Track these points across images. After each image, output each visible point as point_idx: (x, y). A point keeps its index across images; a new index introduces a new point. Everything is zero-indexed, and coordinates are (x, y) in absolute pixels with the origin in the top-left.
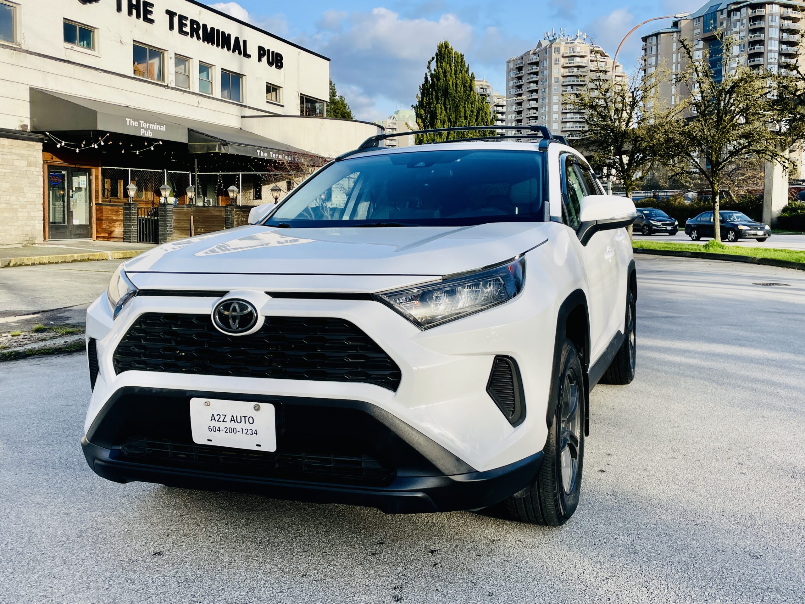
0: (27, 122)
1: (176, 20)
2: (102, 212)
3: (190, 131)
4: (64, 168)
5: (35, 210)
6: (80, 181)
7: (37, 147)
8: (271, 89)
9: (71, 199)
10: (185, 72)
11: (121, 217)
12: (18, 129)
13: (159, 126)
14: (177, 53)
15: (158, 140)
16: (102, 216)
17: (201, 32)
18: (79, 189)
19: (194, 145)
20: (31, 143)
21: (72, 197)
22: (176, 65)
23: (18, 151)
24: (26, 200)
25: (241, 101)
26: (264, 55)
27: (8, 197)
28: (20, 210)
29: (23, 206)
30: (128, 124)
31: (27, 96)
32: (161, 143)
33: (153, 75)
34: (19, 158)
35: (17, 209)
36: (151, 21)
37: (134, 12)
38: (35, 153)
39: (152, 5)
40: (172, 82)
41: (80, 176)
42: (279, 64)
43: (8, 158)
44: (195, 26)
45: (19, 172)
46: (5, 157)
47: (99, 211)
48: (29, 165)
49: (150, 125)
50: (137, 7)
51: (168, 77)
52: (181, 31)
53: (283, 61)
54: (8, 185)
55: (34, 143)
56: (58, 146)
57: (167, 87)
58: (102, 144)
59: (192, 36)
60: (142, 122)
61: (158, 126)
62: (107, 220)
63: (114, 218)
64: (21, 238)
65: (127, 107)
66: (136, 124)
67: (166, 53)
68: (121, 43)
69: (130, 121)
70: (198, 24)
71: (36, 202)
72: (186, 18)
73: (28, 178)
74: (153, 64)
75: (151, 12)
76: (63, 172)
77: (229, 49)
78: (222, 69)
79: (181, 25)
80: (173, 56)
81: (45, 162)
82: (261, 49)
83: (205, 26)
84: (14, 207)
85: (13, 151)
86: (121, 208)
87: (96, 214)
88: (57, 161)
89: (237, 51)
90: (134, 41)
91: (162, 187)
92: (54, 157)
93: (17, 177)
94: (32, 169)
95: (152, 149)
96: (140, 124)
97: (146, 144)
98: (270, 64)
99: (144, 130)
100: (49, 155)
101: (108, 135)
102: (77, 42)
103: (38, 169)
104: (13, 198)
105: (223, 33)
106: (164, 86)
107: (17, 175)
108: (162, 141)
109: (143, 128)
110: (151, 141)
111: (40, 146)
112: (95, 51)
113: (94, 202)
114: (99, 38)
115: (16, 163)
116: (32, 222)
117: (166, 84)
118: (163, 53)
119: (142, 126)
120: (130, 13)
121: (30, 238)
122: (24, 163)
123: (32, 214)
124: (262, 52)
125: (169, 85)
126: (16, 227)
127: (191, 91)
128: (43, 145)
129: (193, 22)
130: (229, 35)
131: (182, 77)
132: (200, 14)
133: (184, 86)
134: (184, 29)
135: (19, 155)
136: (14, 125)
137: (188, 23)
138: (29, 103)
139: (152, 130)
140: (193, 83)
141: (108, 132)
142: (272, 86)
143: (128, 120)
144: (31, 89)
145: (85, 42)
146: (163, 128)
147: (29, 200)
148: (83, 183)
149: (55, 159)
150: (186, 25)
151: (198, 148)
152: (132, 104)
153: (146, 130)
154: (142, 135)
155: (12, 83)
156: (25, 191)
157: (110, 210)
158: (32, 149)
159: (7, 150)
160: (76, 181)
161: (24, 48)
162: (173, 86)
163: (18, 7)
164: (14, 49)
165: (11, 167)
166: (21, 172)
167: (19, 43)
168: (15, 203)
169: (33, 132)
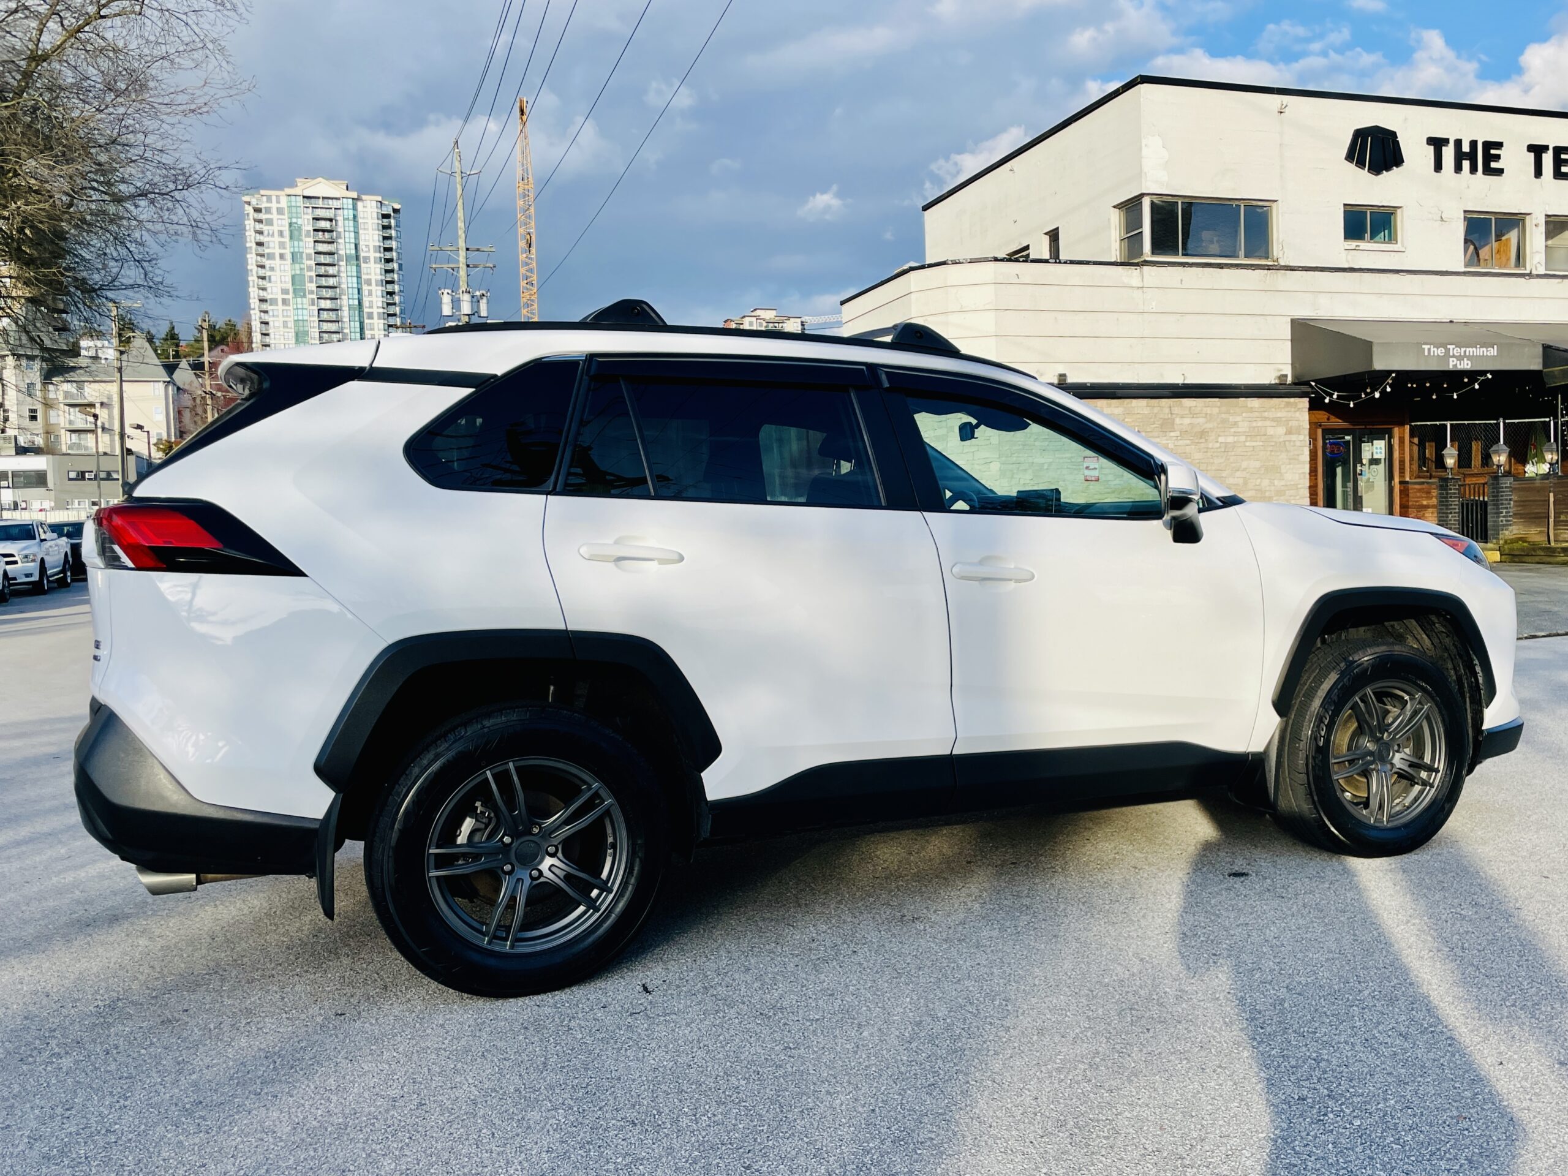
0: (1288, 371)
1: (1548, 159)
2: (1408, 495)
3: (1547, 348)
4: (1347, 432)
5: (1298, 497)
6: (1376, 449)
7: (1300, 406)
9: (1359, 477)
11: (1434, 501)
12: (1273, 382)
13: (1485, 349)
14: (1550, 213)
15: (1484, 373)
16: (1408, 501)
18: (1374, 462)
19: (1553, 372)
20: (1292, 400)
21: (1361, 474)
22: (1549, 235)
23: (1271, 415)
24: (1283, 483)
27: (1259, 481)
30: (1426, 354)
31: (1287, 332)
32: (1490, 376)
33: (1508, 259)
34: (1275, 424)
36: (1499, 172)
37: (1466, 164)
38: (1297, 414)
39: (1499, 145)
40: (1538, 265)
41: (1375, 442)
43: (1258, 425)
45: (1273, 444)
46: (1254, 424)
47: (1404, 493)
48: (1289, 432)
49: (1468, 350)
50: (1472, 156)
51: (1532, 258)
52: (1559, 175)
55: (1296, 400)
56: (1327, 401)
57: (1530, 275)
58: (1389, 389)
60: (1451, 347)
61: (1482, 349)
62: (1414, 507)
63: (1425, 503)
65: (1451, 322)
66: (1441, 351)
67: (1528, 217)
68: (1442, 219)
69: (1429, 350)
71: (1299, 486)
73: (1287, 451)
74: (1508, 240)
75: (1497, 158)
76: (1348, 438)
79: (1559, 163)
80: (1542, 221)
81: (1314, 425)
84: (1267, 494)
85: (1266, 414)
86: (1434, 486)
87: (1400, 498)
88: (1337, 423)
90: (1465, 212)
91: (1494, 448)
92: (1332, 417)
93: (1271, 451)
94: (1294, 437)
95: (1477, 387)
96: (1447, 350)
97: (1466, 380)
99: (1455, 359)
100: (1322, 416)
101: (1394, 375)
102: (1368, 236)
103: (1302, 437)
104: (1266, 482)
106: (1522, 275)
107: (1271, 449)
108: (1491, 372)
109: (1454, 356)
110: (1473, 375)
111: (1305, 403)
112: (1397, 243)
113: (1397, 480)
114: (1403, 223)
115: (1270, 431)
117: (1528, 272)
118: (1523, 220)
119: (1451, 354)
120: (1458, 168)
122: (1281, 430)
125: (1534, 272)
128: (1310, 402)
131: (1561, 253)
134: (1564, 169)
135: (1273, 420)
136: (1268, 378)
138: (1290, 343)
139: (1469, 358)
141: (1393, 371)
143: (1426, 347)
144: (1293, 321)
145: (1386, 232)
146: (1493, 352)
147: (1288, 482)
148: (1379, 451)
149: (1333, 419)
151: (1560, 376)
152: (1460, 316)
154: (1451, 367)
155: (1266, 317)
156: (1283, 471)
157: (1420, 490)
158: (1293, 410)
159: (1256, 413)
160: (1367, 448)
161: (1282, 264)
162: (1542, 271)
163: (1274, 205)
164: (1269, 268)
165: (1263, 438)
166: (1276, 443)
167: (1275, 258)
168: (1268, 488)
169: (1294, 384)
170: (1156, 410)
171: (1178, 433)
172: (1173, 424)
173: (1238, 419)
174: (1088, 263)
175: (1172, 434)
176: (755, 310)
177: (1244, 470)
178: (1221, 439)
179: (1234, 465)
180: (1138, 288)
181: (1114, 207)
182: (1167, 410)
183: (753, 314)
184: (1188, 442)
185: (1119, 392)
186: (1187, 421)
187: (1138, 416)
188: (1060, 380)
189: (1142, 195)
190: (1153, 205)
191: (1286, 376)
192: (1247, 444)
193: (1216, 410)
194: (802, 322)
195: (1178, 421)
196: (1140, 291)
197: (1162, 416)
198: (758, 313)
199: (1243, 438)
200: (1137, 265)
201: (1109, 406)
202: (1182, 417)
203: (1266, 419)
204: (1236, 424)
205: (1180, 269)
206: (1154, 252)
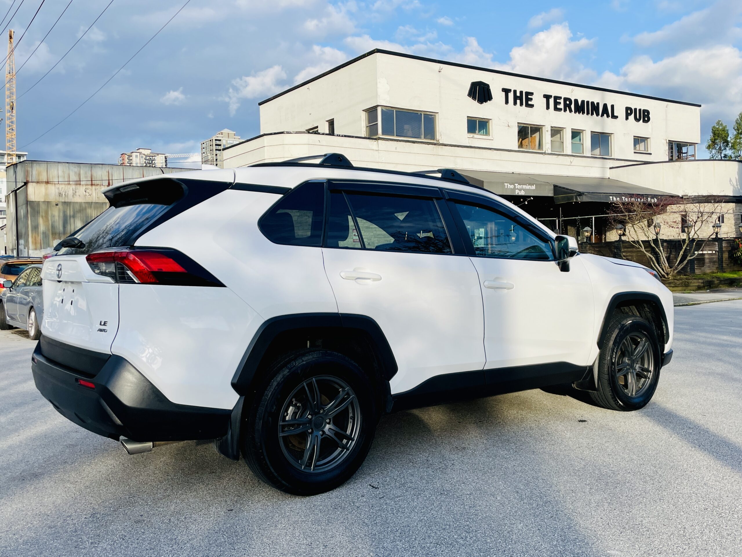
1: (552, 101)
3: (555, 187)
8: (638, 140)
10: (561, 140)
14: (553, 126)
15: (530, 197)
17: (573, 106)
19: (558, 197)
22: (552, 136)
25: (610, 155)
26: (631, 114)
30: (506, 187)
32: (532, 199)
33: (535, 146)
36: (532, 106)
37: (518, 101)
39: (532, 94)
40: (548, 149)
41: (480, 228)
42: (646, 119)
44: (568, 102)
49: (523, 186)
50: (521, 98)
51: (545, 146)
52: (556, 109)
53: (650, 116)
57: (545, 153)
59: (565, 110)
60: (516, 185)
61: (529, 186)
65: (513, 173)
66: (512, 187)
67: (544, 127)
68: (509, 126)
69: (507, 185)
70: (570, 100)
72: (560, 98)
74: (535, 137)
75: (531, 99)
77: (598, 115)
78: (591, 132)
79: (556, 103)
80: (549, 129)
82: (627, 109)
83: (576, 101)
89: (605, 115)
90: (518, 123)
95: (526, 203)
96: (515, 186)
97: (522, 200)
98: (637, 120)
102: (477, 131)
105: (593, 103)
106: (542, 153)
108: (533, 197)
109: (517, 189)
110: (525, 197)
112: (489, 136)
114: (493, 126)
117: (544, 152)
118: (542, 128)
120: (515, 103)
124: (629, 111)
127: (565, 153)
129: (566, 99)
130: (598, 104)
131: (557, 144)
132: (572, 92)
133: (558, 150)
134: (558, 106)
137: (562, 101)
139: (524, 190)
140: (566, 147)
142: (639, 138)
143: (506, 184)
145: (484, 130)
146: (533, 187)
148: (482, 233)
150: (560, 103)
151: (561, 199)
152: (517, 170)
153: (520, 190)
154: (516, 194)
160: (477, 232)
161: (441, 142)
162: (550, 152)
163: (437, 115)
164: (435, 144)
167: (438, 140)
174: (352, 137)
176: (139, 149)
180: (376, 150)
181: (363, 111)
183: (137, 151)
189: (378, 106)
190: (382, 110)
194: (165, 157)
196: (377, 152)
198: (141, 151)
200: (375, 139)
205: (395, 142)
206: (383, 133)
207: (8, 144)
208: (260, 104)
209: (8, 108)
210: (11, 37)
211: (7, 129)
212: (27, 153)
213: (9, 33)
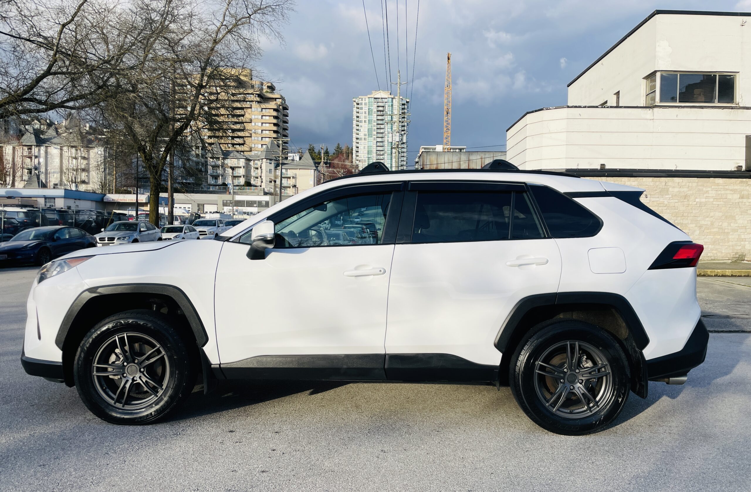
0: (743, 164)
5: (746, 233)
7: (749, 183)
12: (733, 170)
20: (744, 180)
23: (731, 187)
24: (737, 225)
27: (721, 223)
28: (731, 233)
29: (734, 230)
31: (743, 143)
34: (732, 193)
35: (728, 233)
38: (748, 188)
43: (722, 193)
45: (731, 203)
46: (719, 192)
48: (742, 197)
54: (720, 214)
55: (747, 180)
64: (732, 255)
71: (747, 227)
73: (740, 208)
84: (726, 231)
85: (727, 187)
93: (730, 207)
94: (745, 200)
107: (729, 206)
115: (730, 197)
116: (742, 243)
121: (739, 256)
122: (737, 196)
123: (743, 237)
126: (727, 247)
135: (731, 190)
136: (731, 167)
138: (745, 148)
144: (747, 137)
147: (740, 225)
155: (730, 134)
158: (745, 185)
159: (721, 187)
161: (741, 105)
163: (737, 74)
164: (732, 108)
165: (724, 200)
166: (733, 203)
167: (737, 102)
168: (727, 228)
169: (747, 171)
170: (657, 183)
171: (670, 196)
172: (668, 191)
173: (709, 189)
174: (621, 107)
175: (667, 196)
177: (711, 217)
178: (697, 200)
179: (705, 214)
180: (651, 120)
181: (644, 78)
182: (664, 184)
184: (677, 201)
185: (634, 174)
186: (676, 190)
187: (647, 186)
188: (601, 167)
189: (655, 72)
190: (662, 77)
191: (741, 166)
192: (714, 203)
193: (696, 184)
195: (671, 189)
196: (652, 121)
197: (661, 187)
199: (712, 200)
200: (650, 108)
201: (630, 181)
202: (674, 187)
203: (727, 190)
204: (707, 192)
205: (677, 109)
206: (661, 100)
207: (445, 141)
208: (568, 86)
209: (445, 113)
210: (449, 59)
211: (445, 129)
212: (465, 147)
213: (447, 55)
